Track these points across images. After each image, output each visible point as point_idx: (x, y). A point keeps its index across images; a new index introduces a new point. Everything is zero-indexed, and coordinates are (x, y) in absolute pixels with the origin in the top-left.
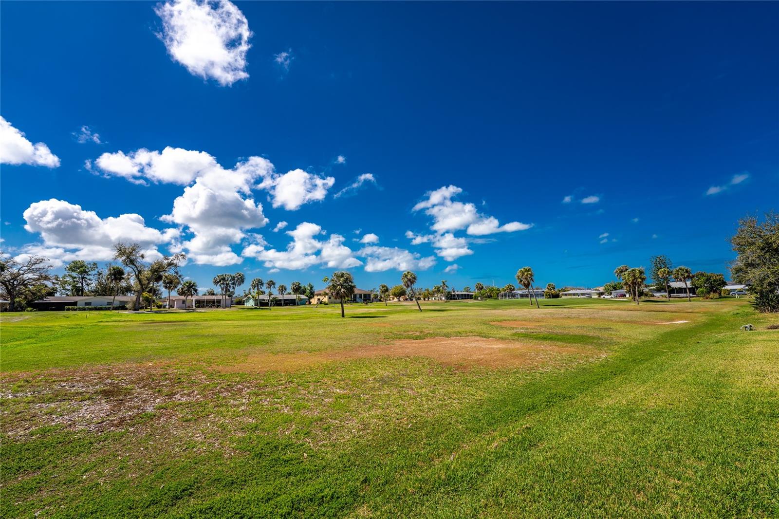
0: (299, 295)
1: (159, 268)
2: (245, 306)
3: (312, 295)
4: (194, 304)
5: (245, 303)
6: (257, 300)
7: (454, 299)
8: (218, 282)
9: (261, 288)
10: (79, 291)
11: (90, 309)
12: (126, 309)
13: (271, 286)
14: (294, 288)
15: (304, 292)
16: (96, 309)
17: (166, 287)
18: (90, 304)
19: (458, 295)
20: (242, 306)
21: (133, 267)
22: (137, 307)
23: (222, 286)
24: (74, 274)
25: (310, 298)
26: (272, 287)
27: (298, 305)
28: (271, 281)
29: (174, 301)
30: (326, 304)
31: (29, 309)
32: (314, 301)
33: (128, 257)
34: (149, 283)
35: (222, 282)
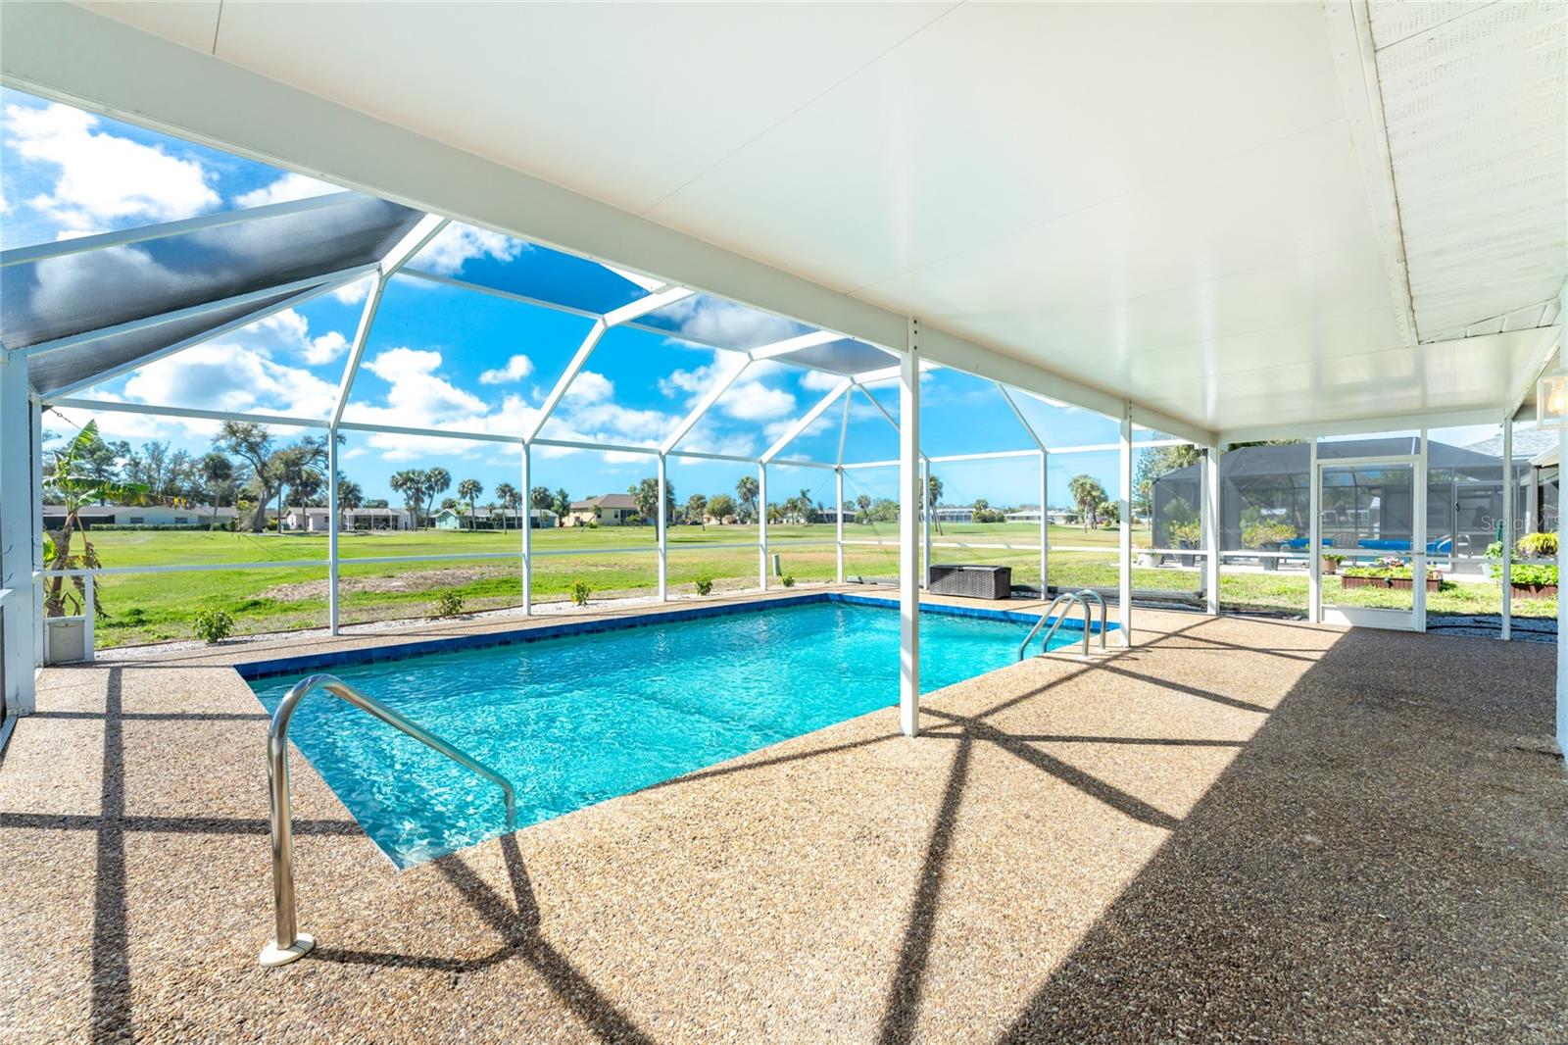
0: (545, 511)
1: (298, 458)
2: (437, 527)
3: (565, 509)
5: (438, 524)
6: (465, 517)
7: (822, 522)
8: (401, 485)
14: (536, 497)
16: (158, 529)
18: (140, 520)
19: (828, 515)
21: (255, 459)
23: (410, 493)
25: (562, 515)
29: (308, 517)
30: (592, 526)
32: (569, 520)
35: (408, 484)
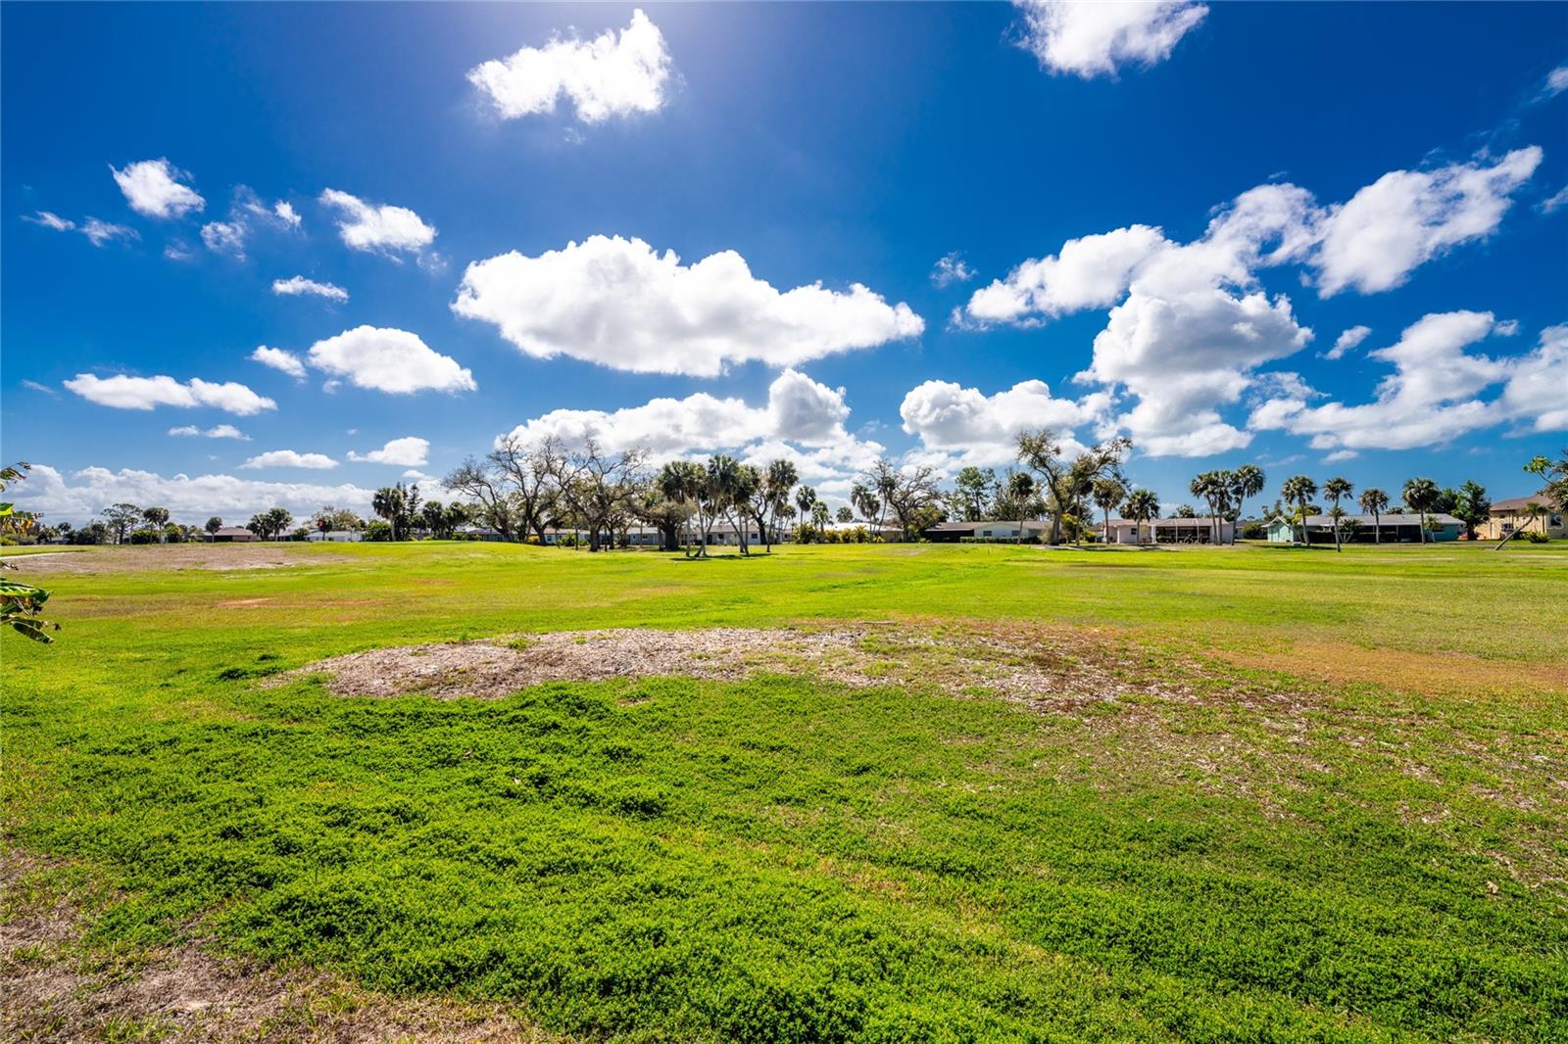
0: (1433, 515)
1: (1085, 469)
2: (1269, 540)
3: (1479, 512)
4: (1153, 536)
5: (1269, 535)
6: (1300, 527)
8: (1202, 490)
9: (1310, 499)
10: (974, 514)
11: (991, 542)
12: (1039, 542)
13: (1338, 492)
14: (1411, 496)
15: (1448, 506)
16: (998, 541)
17: (1100, 504)
18: (989, 533)
20: (1261, 542)
21: (1045, 470)
22: (1055, 541)
23: (1212, 497)
24: (967, 489)
25: (1473, 522)
26: (1341, 495)
27: (1428, 540)
28: (1339, 481)
29: (1116, 529)
30: (1536, 539)
31: (923, 539)
32: (1491, 529)
33: (1036, 455)
34: (1071, 497)
35: (1210, 488)
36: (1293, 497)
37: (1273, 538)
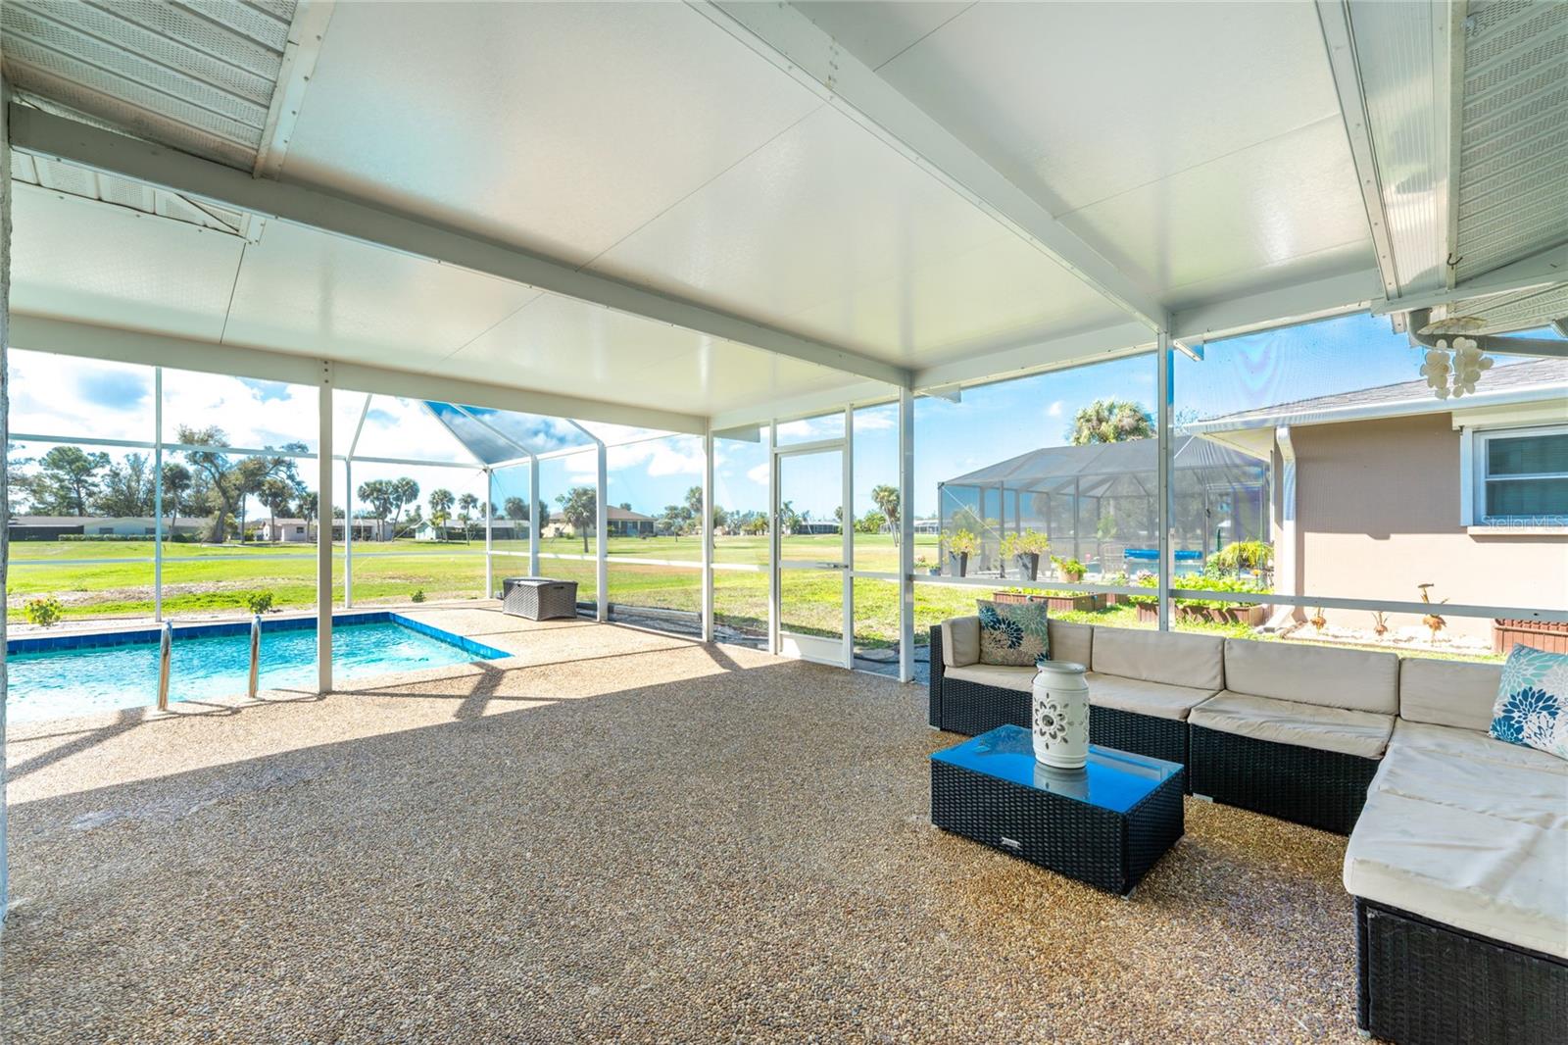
0: (521, 521)
2: (417, 538)
5: (417, 534)
6: (441, 528)
8: (368, 496)
9: (449, 507)
12: (197, 541)
13: (469, 503)
18: (110, 531)
19: (812, 527)
20: (412, 540)
21: (210, 466)
23: (377, 503)
24: (62, 474)
26: (470, 506)
27: (518, 538)
28: (470, 496)
29: (280, 528)
30: (569, 537)
35: (375, 494)
36: (437, 504)
37: (419, 536)
